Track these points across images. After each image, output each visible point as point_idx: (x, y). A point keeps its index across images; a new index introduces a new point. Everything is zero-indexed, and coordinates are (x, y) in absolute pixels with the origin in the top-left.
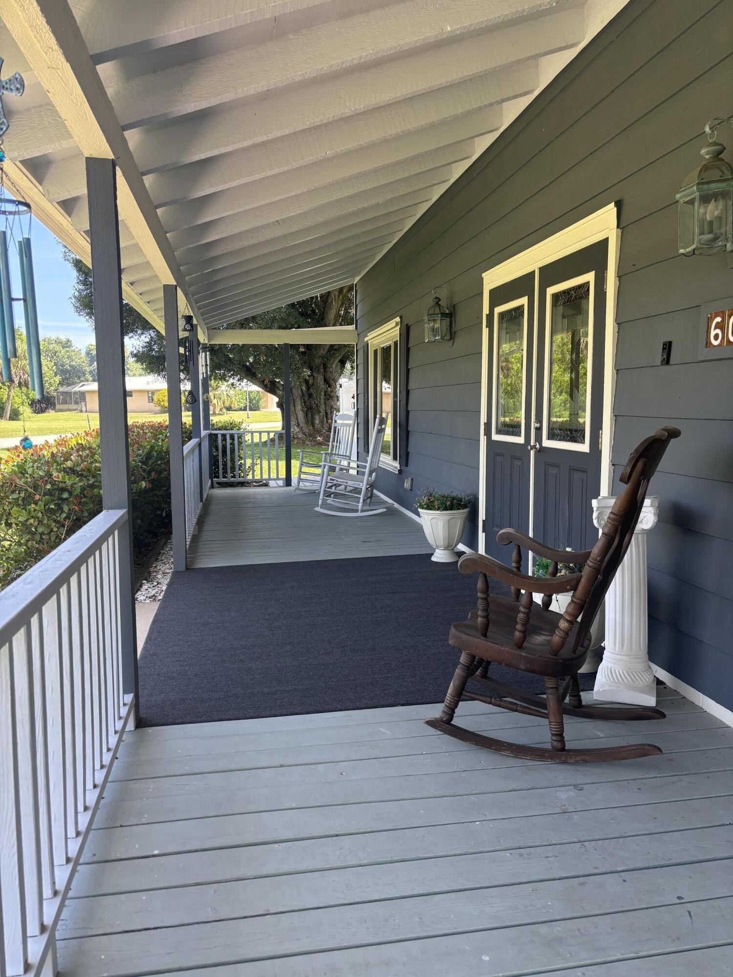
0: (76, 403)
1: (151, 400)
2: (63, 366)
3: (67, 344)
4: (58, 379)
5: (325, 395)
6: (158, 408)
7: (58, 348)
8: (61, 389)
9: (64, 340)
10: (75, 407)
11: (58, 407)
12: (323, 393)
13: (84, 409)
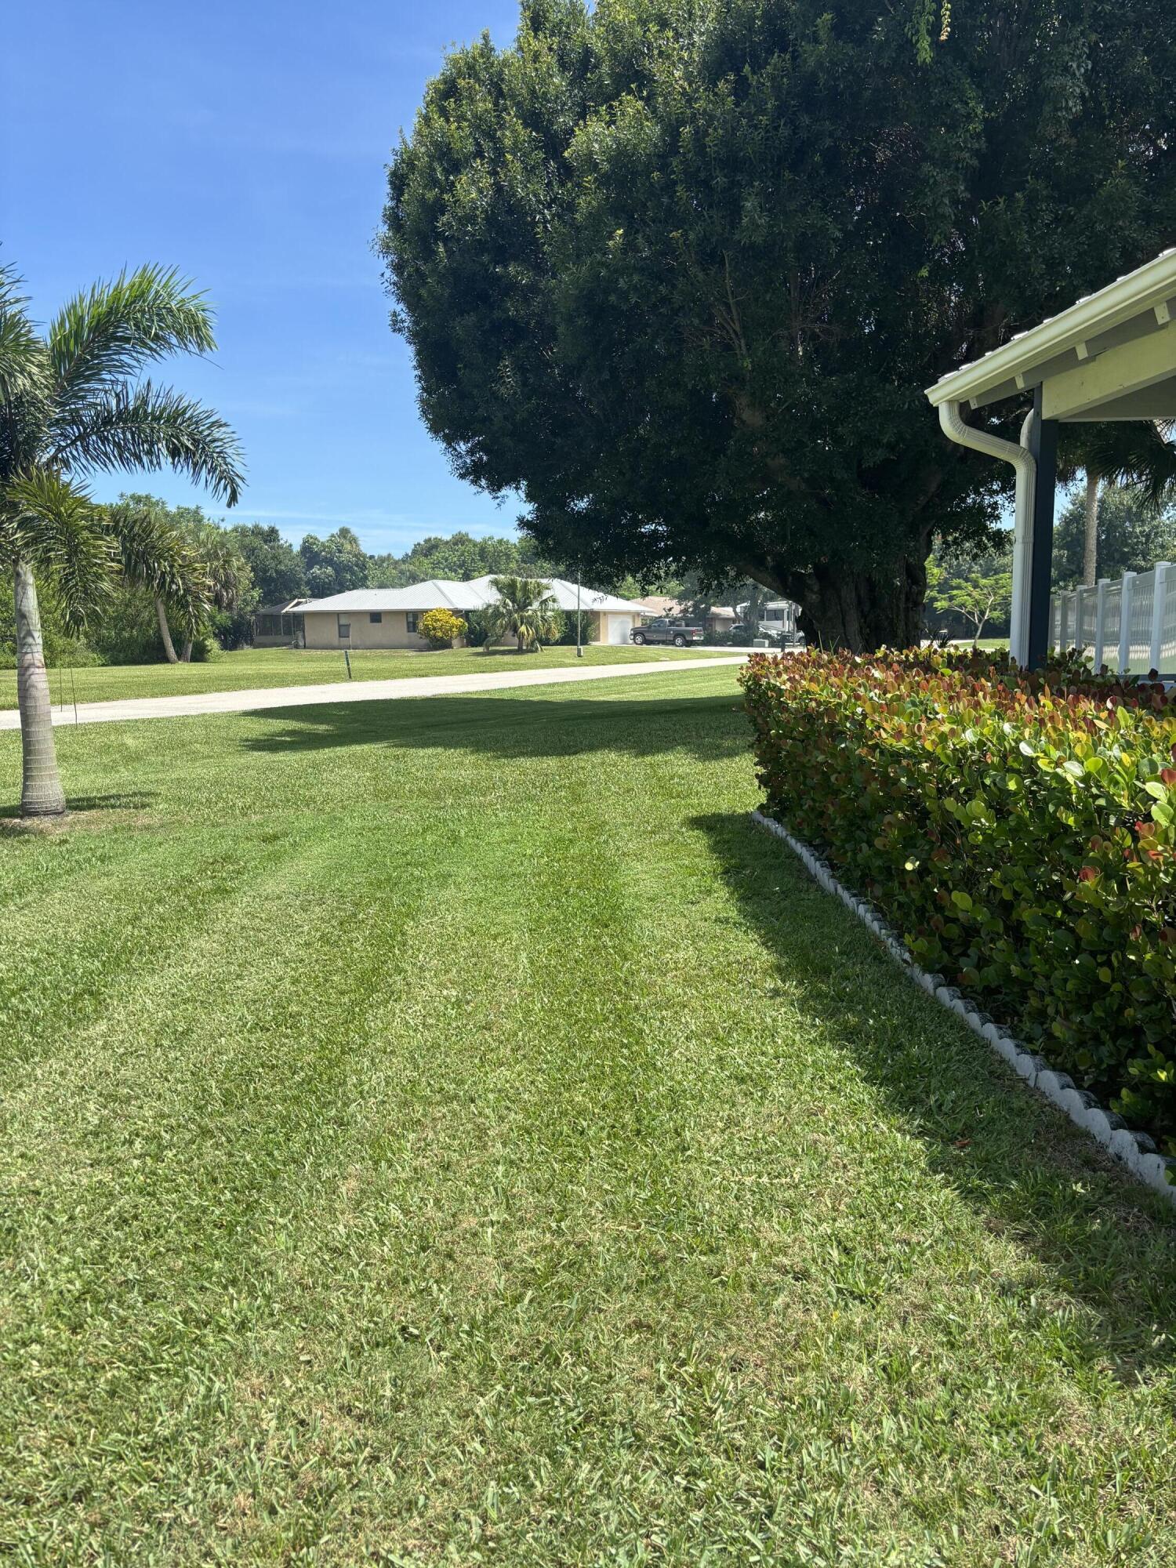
0: (288, 632)
1: (412, 627)
2: (265, 571)
3: (271, 535)
4: (256, 594)
5: (907, 600)
6: (425, 641)
7: (257, 542)
8: (262, 610)
9: (266, 528)
10: (286, 639)
11: (258, 639)
12: (903, 597)
13: (301, 643)
